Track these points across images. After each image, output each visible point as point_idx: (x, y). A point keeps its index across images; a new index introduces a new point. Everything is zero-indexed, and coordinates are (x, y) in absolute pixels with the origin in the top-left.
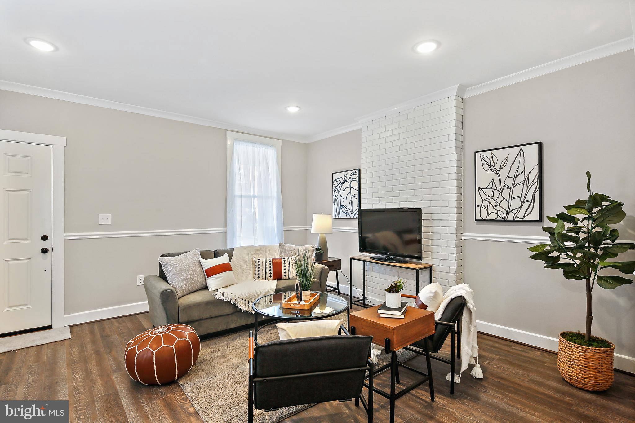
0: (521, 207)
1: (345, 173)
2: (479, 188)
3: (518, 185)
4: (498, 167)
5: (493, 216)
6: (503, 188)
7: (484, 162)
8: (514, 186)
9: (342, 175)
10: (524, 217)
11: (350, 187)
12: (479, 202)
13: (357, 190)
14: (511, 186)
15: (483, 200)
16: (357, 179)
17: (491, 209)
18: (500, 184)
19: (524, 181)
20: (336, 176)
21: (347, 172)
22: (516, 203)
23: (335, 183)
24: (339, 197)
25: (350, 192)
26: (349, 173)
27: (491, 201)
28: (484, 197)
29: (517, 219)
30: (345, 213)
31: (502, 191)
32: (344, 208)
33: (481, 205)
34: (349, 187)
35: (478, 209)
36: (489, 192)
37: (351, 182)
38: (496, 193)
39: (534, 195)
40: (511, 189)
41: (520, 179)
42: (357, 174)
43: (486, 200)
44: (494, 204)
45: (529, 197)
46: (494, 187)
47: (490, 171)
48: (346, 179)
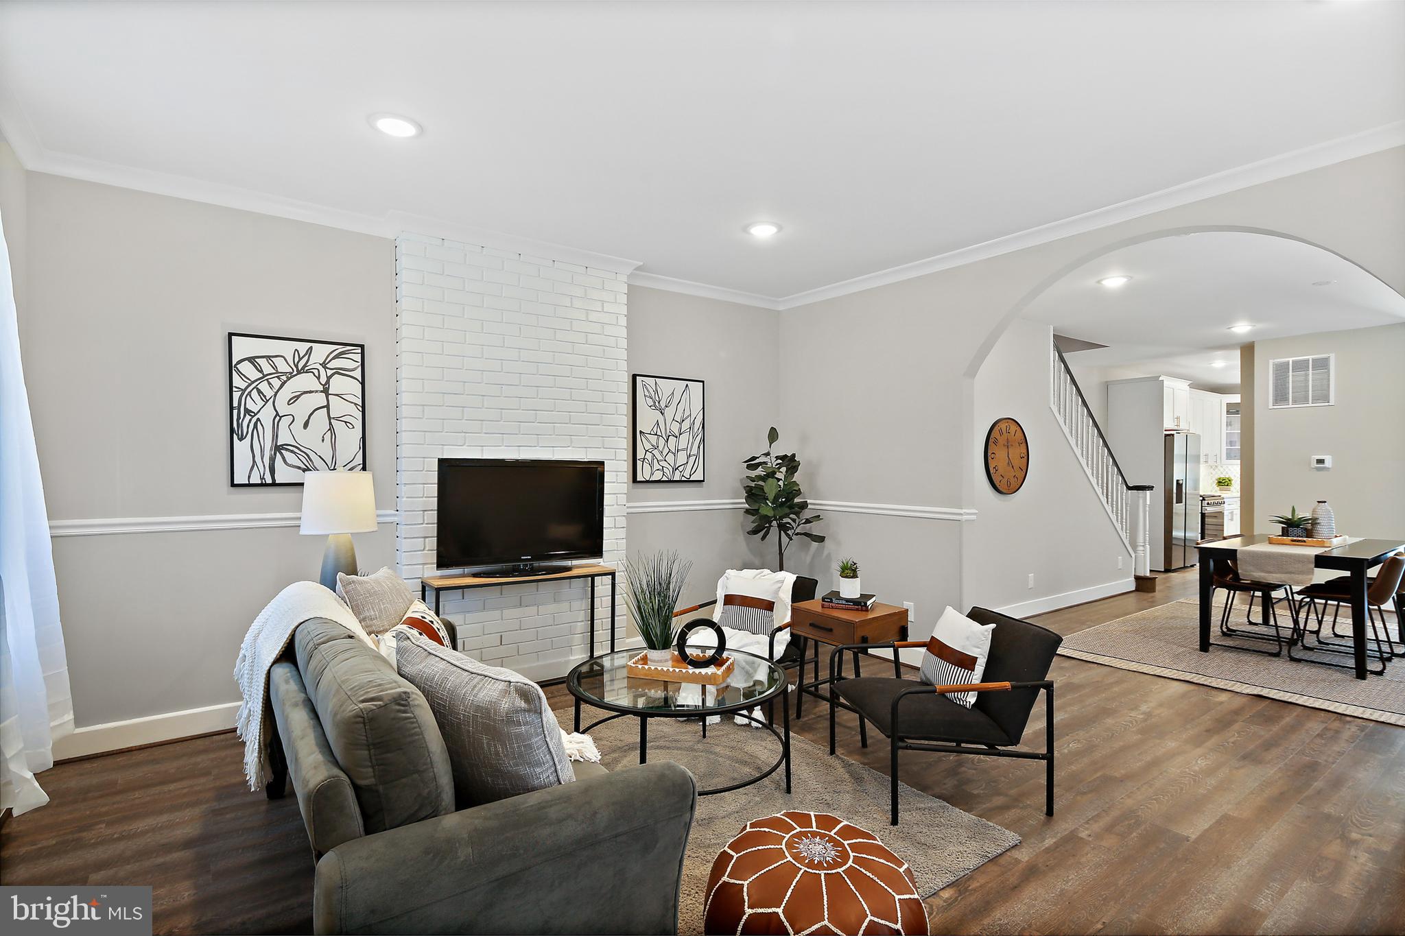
0: (687, 463)
1: (303, 348)
2: (641, 432)
3: (684, 432)
4: (663, 404)
5: (657, 476)
6: (669, 436)
7: (647, 394)
8: (680, 434)
9: (287, 348)
10: (690, 476)
11: (326, 391)
12: (640, 455)
13: (356, 404)
14: (678, 435)
15: (646, 451)
16: (358, 374)
17: (656, 466)
18: (666, 429)
19: (690, 428)
20: (242, 347)
21: (310, 344)
22: (682, 458)
23: (246, 368)
24: (266, 416)
25: (327, 407)
26: (320, 352)
27: (655, 452)
28: (648, 446)
29: (684, 479)
30: (299, 468)
31: (668, 440)
32: (292, 452)
33: (644, 459)
34: (321, 392)
35: (639, 463)
36: (653, 439)
37: (329, 378)
38: (662, 442)
39: (699, 447)
40: (677, 437)
41: (686, 425)
42: (358, 357)
43: (650, 451)
44: (660, 458)
45: (694, 451)
46: (659, 433)
47: (654, 408)
48: (305, 366)
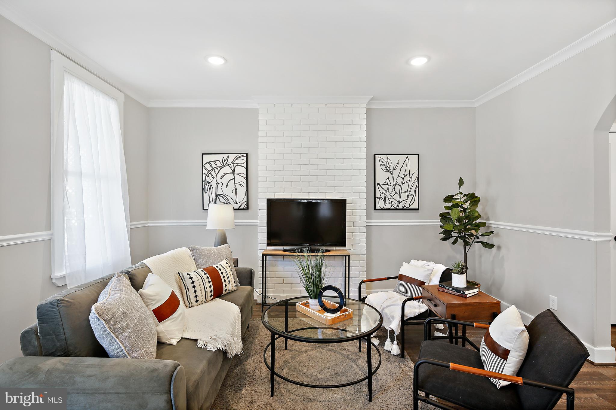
0: (407, 199)
1: (225, 156)
2: (378, 184)
3: (405, 182)
4: (392, 168)
5: (388, 206)
6: (396, 185)
7: (381, 163)
8: (403, 184)
9: (220, 157)
10: (409, 206)
11: (233, 173)
12: (377, 195)
13: (244, 177)
14: (401, 184)
15: (381, 193)
16: (245, 165)
17: (387, 201)
18: (393, 182)
19: (409, 180)
20: (207, 159)
21: (227, 155)
22: (404, 197)
23: (207, 166)
24: (214, 183)
25: (234, 179)
26: (232, 157)
27: (387, 194)
28: (382, 191)
29: (405, 208)
30: (224, 203)
31: (395, 187)
32: (222, 197)
33: (380, 197)
34: (232, 173)
35: (377, 200)
36: (386, 187)
37: (234, 167)
38: (391, 188)
39: (415, 191)
40: (400, 186)
41: (407, 179)
42: (245, 158)
43: (383, 193)
44: (389, 196)
45: (412, 192)
46: (389, 184)
47: (386, 171)
48: (226, 163)
